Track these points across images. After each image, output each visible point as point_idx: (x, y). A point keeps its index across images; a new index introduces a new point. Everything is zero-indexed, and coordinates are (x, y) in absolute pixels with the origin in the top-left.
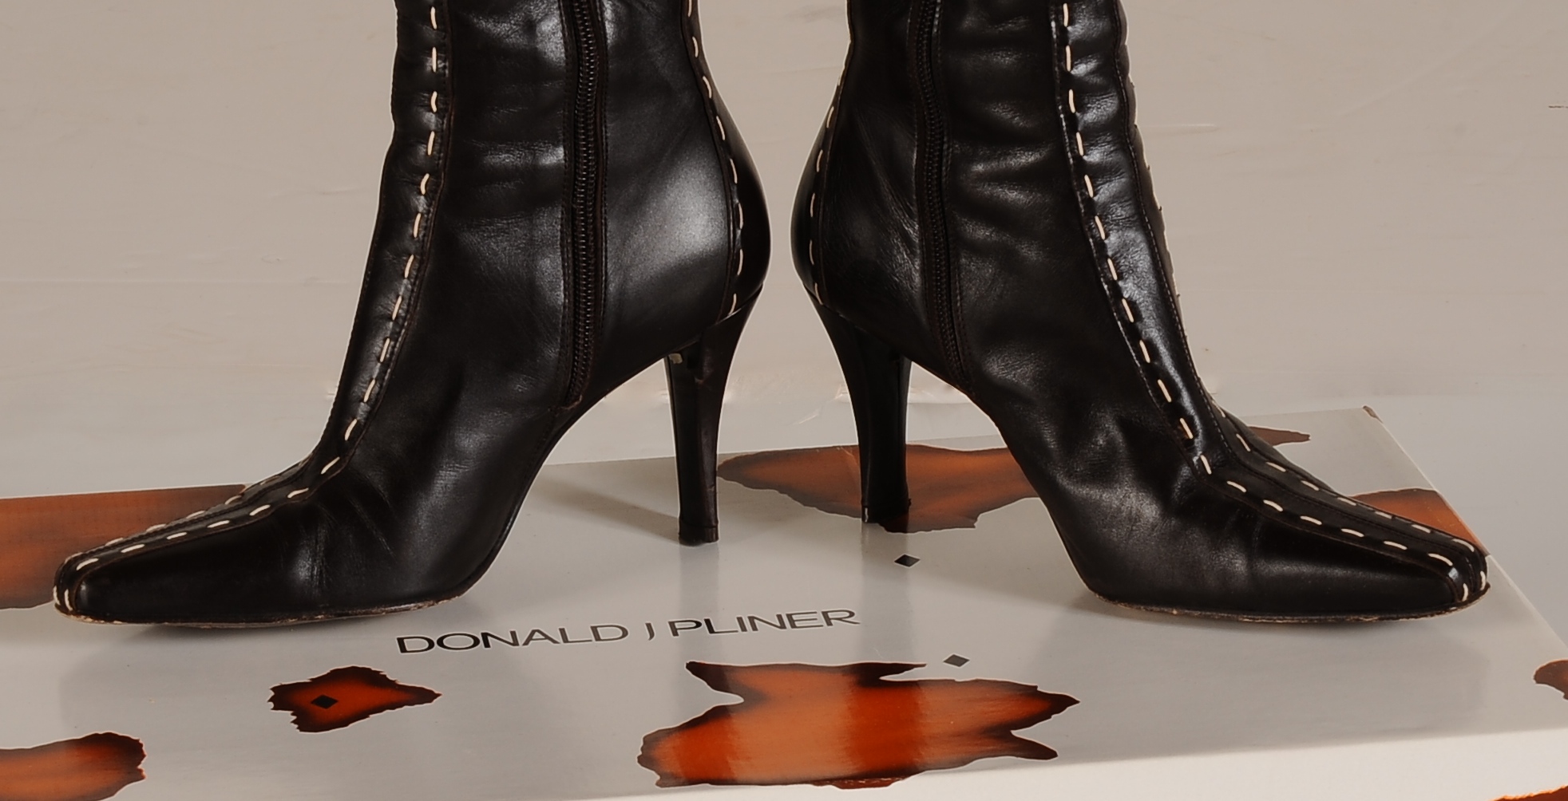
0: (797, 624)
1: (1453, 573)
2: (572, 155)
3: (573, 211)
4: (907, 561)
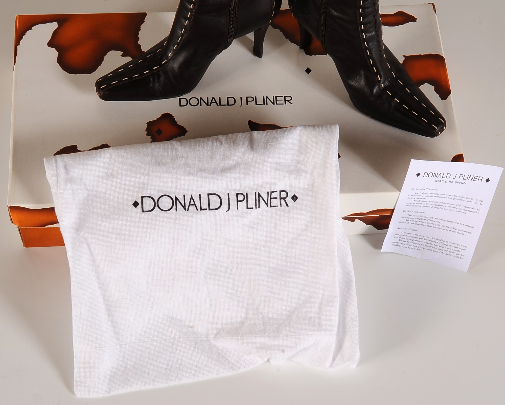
0: (278, 102)
1: (437, 130)
4: (308, 71)
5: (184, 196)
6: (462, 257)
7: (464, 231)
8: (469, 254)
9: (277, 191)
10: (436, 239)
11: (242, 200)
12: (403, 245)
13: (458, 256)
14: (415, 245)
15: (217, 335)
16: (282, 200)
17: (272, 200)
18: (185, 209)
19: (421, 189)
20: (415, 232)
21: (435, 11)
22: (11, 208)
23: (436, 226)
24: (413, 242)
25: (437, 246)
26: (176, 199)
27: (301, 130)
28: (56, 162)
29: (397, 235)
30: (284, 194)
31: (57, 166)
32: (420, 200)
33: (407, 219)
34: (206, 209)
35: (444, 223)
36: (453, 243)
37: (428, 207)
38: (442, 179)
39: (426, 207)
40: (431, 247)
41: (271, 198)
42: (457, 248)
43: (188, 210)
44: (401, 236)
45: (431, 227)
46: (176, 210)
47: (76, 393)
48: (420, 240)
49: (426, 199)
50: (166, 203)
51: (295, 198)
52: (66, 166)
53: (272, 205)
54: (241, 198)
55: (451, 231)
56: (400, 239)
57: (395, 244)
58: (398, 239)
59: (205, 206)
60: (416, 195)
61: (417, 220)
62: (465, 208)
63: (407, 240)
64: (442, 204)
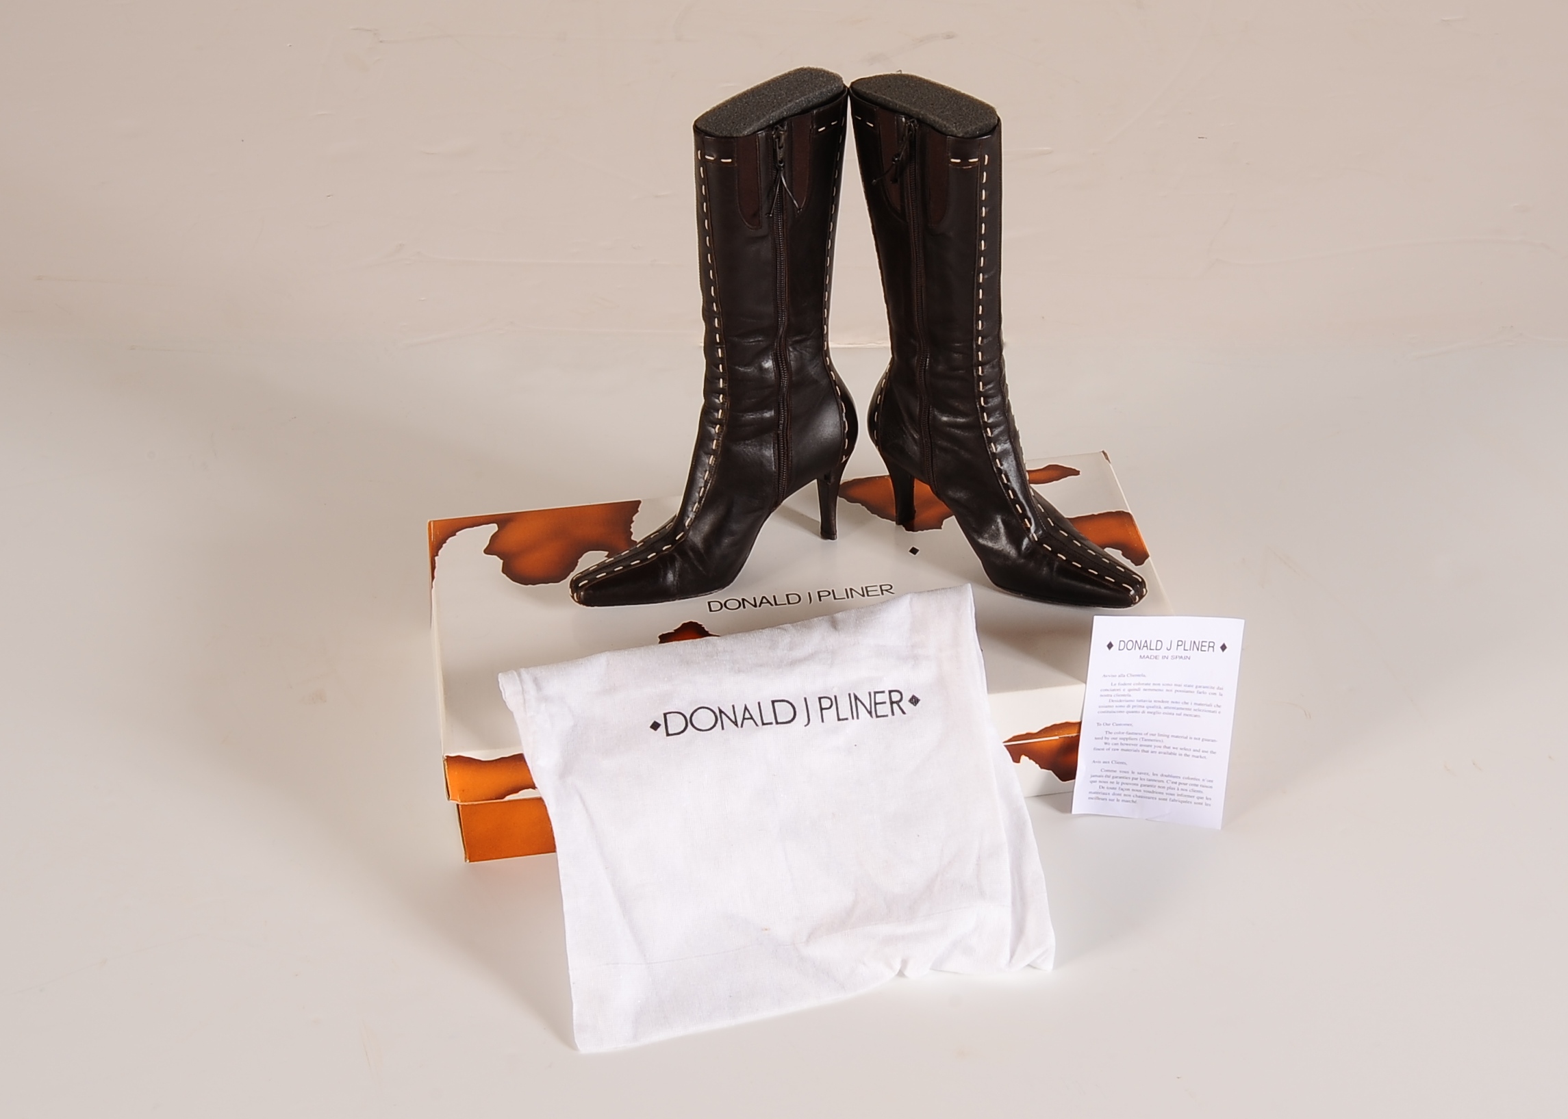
0: (870, 593)
1: (1132, 592)
2: (778, 413)
3: (778, 434)
4: (914, 551)
5: (733, 706)
6: (1208, 802)
7: (1203, 752)
8: (1218, 794)
9: (883, 692)
10: (1159, 775)
11: (828, 706)
12: (1107, 797)
13: (1200, 801)
14: (1126, 792)
15: (811, 936)
16: (895, 706)
17: (878, 706)
18: (737, 725)
19: (1119, 676)
20: (1124, 768)
21: (1107, 459)
22: (449, 759)
23: (1155, 750)
24: (1124, 787)
25: (1164, 787)
26: (721, 712)
27: (911, 599)
28: (519, 675)
29: (1094, 776)
30: (896, 697)
31: (521, 680)
32: (1122, 698)
33: (1106, 741)
34: (771, 723)
35: (1167, 742)
36: (1188, 778)
37: (1136, 712)
38: (1150, 653)
39: (1133, 712)
40: (1153, 792)
41: (876, 704)
42: (1197, 785)
43: (742, 726)
44: (1101, 779)
45: (1147, 752)
46: (723, 728)
47: (579, 1047)
48: (1135, 782)
49: (1130, 696)
50: (704, 719)
51: (914, 700)
52: (536, 681)
53: (879, 714)
54: (826, 703)
55: (1181, 755)
56: (1101, 784)
57: (1094, 796)
58: (1098, 784)
59: (769, 717)
60: (1113, 688)
61: (1123, 742)
62: (1197, 707)
63: (1112, 786)
64: (1158, 704)
